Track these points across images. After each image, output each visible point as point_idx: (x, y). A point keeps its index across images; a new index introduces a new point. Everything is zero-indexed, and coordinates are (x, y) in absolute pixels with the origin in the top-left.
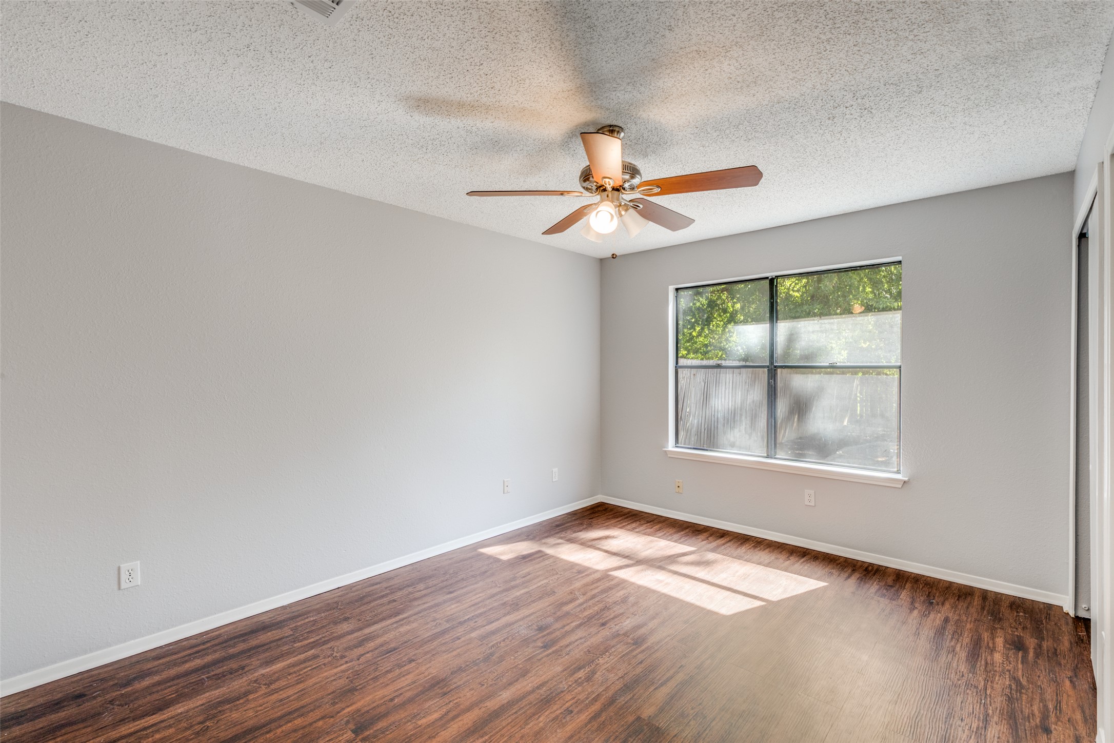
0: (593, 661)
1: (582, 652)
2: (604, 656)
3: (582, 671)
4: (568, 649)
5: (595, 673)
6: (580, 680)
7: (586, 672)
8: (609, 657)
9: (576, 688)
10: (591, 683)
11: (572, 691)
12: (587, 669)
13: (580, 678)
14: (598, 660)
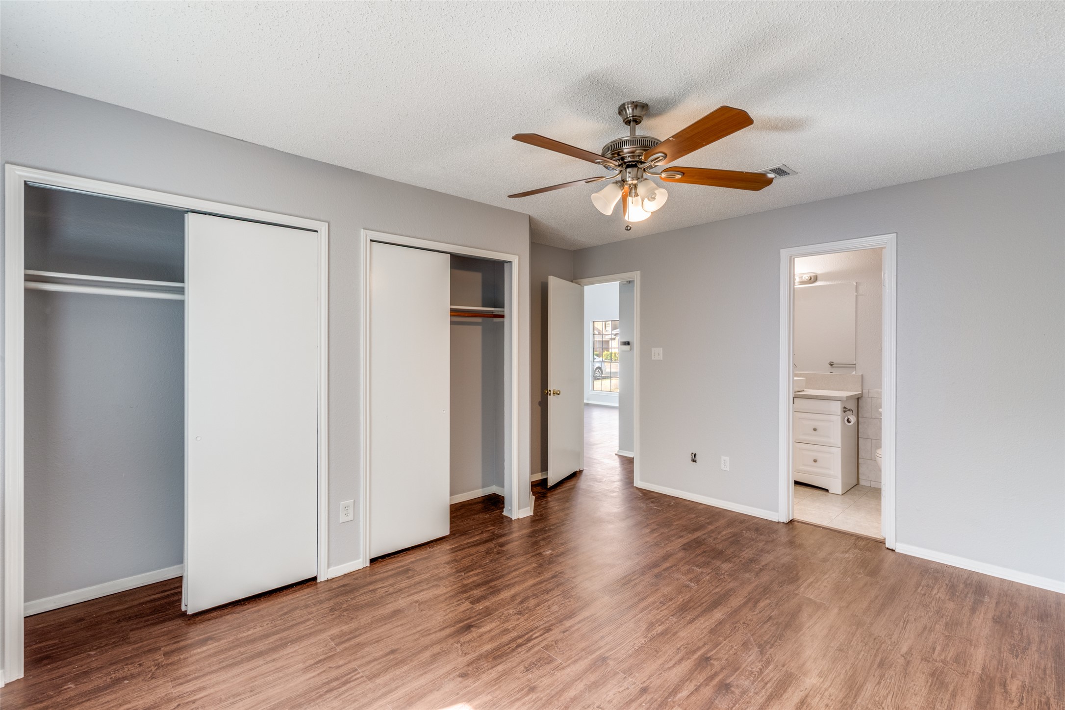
0: (651, 640)
1: (664, 651)
2: (640, 645)
3: (659, 632)
4: (680, 655)
5: (646, 629)
6: (659, 623)
7: (655, 630)
8: (635, 644)
9: (661, 617)
10: (649, 621)
11: (664, 615)
12: (654, 632)
13: (660, 625)
14: (645, 641)
